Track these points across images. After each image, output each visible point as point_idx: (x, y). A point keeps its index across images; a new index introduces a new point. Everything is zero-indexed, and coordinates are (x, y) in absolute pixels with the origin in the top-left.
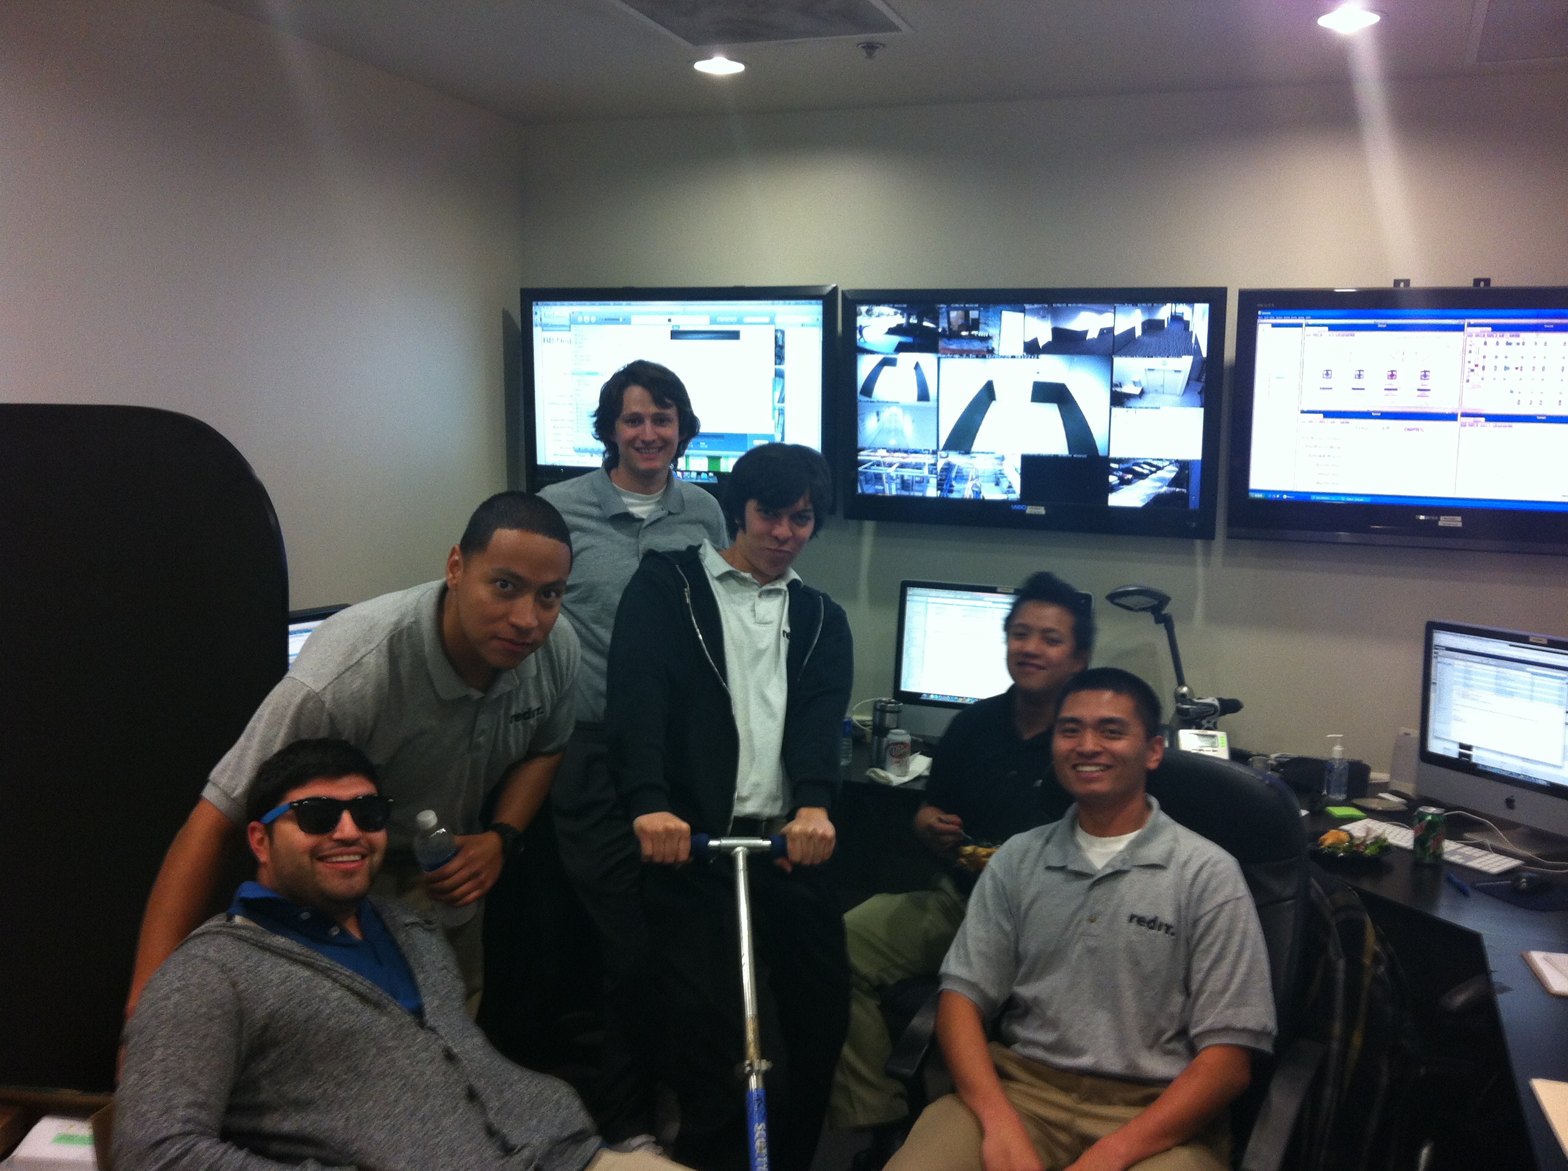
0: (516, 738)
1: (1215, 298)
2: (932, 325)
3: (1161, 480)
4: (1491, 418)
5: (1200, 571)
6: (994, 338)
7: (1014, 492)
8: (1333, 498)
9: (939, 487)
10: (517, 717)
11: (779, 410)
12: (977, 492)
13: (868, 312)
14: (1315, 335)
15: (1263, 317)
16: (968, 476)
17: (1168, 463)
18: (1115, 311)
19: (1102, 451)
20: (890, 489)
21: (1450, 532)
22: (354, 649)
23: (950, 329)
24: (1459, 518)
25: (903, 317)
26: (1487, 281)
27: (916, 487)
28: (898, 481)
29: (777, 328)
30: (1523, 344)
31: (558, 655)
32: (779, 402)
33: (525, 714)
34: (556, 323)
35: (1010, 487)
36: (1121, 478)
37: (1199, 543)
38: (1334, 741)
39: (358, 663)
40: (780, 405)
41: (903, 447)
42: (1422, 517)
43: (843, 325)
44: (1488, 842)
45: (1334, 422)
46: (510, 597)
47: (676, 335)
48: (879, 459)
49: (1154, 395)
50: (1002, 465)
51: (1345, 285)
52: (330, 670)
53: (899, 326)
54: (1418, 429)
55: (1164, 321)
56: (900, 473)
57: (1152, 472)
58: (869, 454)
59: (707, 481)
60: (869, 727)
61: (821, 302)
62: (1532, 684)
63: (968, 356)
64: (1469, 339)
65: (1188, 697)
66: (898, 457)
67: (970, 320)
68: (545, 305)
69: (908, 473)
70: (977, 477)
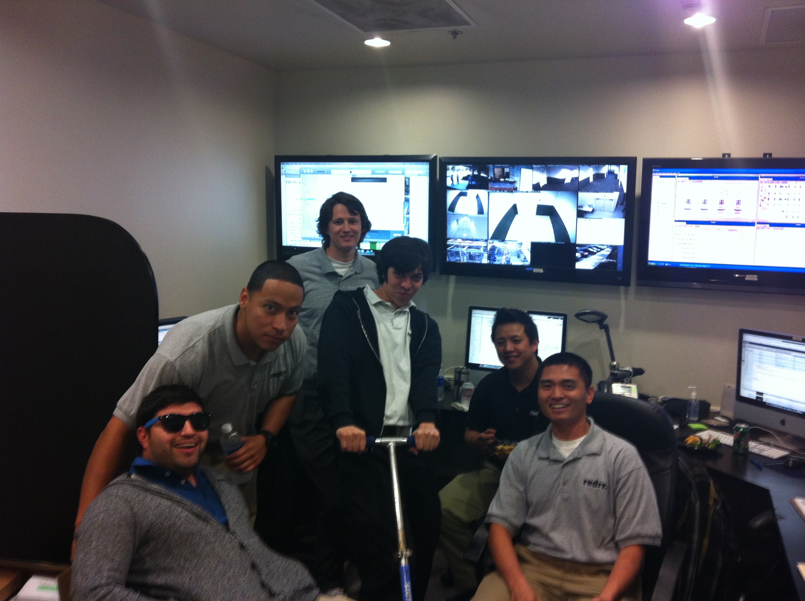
0: (273, 387)
1: (631, 162)
2: (485, 175)
3: (603, 255)
4: (772, 225)
5: (623, 302)
6: (517, 182)
7: (527, 261)
8: (691, 265)
9: (489, 258)
10: (274, 375)
11: (407, 218)
12: (508, 261)
13: (453, 169)
14: (682, 182)
15: (655, 172)
16: (503, 253)
17: (606, 247)
18: (579, 168)
19: (572, 241)
20: (464, 259)
21: (751, 283)
22: (191, 339)
23: (494, 177)
24: (756, 276)
25: (471, 171)
26: (770, 155)
27: (477, 258)
28: (468, 255)
29: (406, 176)
30: (789, 187)
31: (295, 344)
32: (406, 214)
33: (278, 374)
34: (292, 173)
35: (525, 258)
36: (582, 255)
37: (622, 288)
38: (692, 390)
39: (193, 346)
40: (407, 216)
41: (470, 238)
42: (737, 276)
43: (439, 176)
44: (772, 442)
45: (691, 227)
46: (273, 314)
47: (354, 179)
48: (458, 244)
49: (599, 212)
50: (521, 247)
51: (697, 156)
52: (179, 350)
53: (469, 176)
54: (734, 230)
55: (604, 174)
56: (469, 251)
57: (598, 252)
58: (452, 241)
59: (369, 255)
60: (452, 381)
61: (428, 163)
62: (794, 361)
63: (504, 191)
64: (761, 184)
65: (617, 367)
66: (467, 243)
67: (505, 173)
68: (287, 164)
69: (472, 251)
70: (508, 253)
